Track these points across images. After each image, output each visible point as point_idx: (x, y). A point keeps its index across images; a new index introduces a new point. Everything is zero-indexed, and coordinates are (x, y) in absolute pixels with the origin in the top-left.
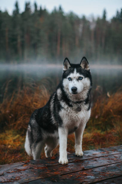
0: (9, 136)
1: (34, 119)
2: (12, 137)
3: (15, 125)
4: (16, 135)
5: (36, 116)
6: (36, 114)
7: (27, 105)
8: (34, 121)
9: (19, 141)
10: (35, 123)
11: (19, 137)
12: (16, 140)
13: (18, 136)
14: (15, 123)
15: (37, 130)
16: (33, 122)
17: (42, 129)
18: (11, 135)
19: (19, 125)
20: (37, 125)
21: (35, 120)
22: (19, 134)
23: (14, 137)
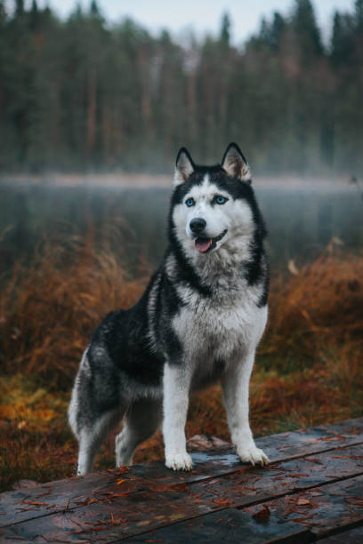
0: (15, 393)
1: (102, 344)
2: (22, 395)
3: (26, 361)
4: (34, 390)
5: (106, 335)
6: (107, 331)
7: (60, 300)
8: (102, 349)
9: (46, 407)
10: (103, 356)
11: (44, 396)
12: (37, 406)
13: (40, 392)
14: (28, 356)
15: (108, 377)
16: (99, 354)
17: (122, 375)
18: (20, 391)
19: (41, 359)
20: (108, 363)
21: (104, 347)
22: (44, 386)
23: (29, 396)
